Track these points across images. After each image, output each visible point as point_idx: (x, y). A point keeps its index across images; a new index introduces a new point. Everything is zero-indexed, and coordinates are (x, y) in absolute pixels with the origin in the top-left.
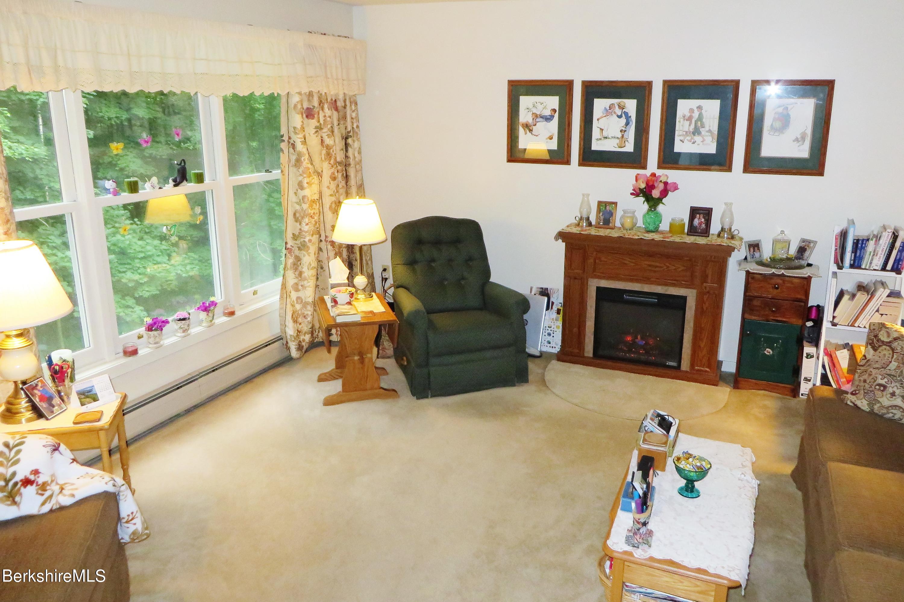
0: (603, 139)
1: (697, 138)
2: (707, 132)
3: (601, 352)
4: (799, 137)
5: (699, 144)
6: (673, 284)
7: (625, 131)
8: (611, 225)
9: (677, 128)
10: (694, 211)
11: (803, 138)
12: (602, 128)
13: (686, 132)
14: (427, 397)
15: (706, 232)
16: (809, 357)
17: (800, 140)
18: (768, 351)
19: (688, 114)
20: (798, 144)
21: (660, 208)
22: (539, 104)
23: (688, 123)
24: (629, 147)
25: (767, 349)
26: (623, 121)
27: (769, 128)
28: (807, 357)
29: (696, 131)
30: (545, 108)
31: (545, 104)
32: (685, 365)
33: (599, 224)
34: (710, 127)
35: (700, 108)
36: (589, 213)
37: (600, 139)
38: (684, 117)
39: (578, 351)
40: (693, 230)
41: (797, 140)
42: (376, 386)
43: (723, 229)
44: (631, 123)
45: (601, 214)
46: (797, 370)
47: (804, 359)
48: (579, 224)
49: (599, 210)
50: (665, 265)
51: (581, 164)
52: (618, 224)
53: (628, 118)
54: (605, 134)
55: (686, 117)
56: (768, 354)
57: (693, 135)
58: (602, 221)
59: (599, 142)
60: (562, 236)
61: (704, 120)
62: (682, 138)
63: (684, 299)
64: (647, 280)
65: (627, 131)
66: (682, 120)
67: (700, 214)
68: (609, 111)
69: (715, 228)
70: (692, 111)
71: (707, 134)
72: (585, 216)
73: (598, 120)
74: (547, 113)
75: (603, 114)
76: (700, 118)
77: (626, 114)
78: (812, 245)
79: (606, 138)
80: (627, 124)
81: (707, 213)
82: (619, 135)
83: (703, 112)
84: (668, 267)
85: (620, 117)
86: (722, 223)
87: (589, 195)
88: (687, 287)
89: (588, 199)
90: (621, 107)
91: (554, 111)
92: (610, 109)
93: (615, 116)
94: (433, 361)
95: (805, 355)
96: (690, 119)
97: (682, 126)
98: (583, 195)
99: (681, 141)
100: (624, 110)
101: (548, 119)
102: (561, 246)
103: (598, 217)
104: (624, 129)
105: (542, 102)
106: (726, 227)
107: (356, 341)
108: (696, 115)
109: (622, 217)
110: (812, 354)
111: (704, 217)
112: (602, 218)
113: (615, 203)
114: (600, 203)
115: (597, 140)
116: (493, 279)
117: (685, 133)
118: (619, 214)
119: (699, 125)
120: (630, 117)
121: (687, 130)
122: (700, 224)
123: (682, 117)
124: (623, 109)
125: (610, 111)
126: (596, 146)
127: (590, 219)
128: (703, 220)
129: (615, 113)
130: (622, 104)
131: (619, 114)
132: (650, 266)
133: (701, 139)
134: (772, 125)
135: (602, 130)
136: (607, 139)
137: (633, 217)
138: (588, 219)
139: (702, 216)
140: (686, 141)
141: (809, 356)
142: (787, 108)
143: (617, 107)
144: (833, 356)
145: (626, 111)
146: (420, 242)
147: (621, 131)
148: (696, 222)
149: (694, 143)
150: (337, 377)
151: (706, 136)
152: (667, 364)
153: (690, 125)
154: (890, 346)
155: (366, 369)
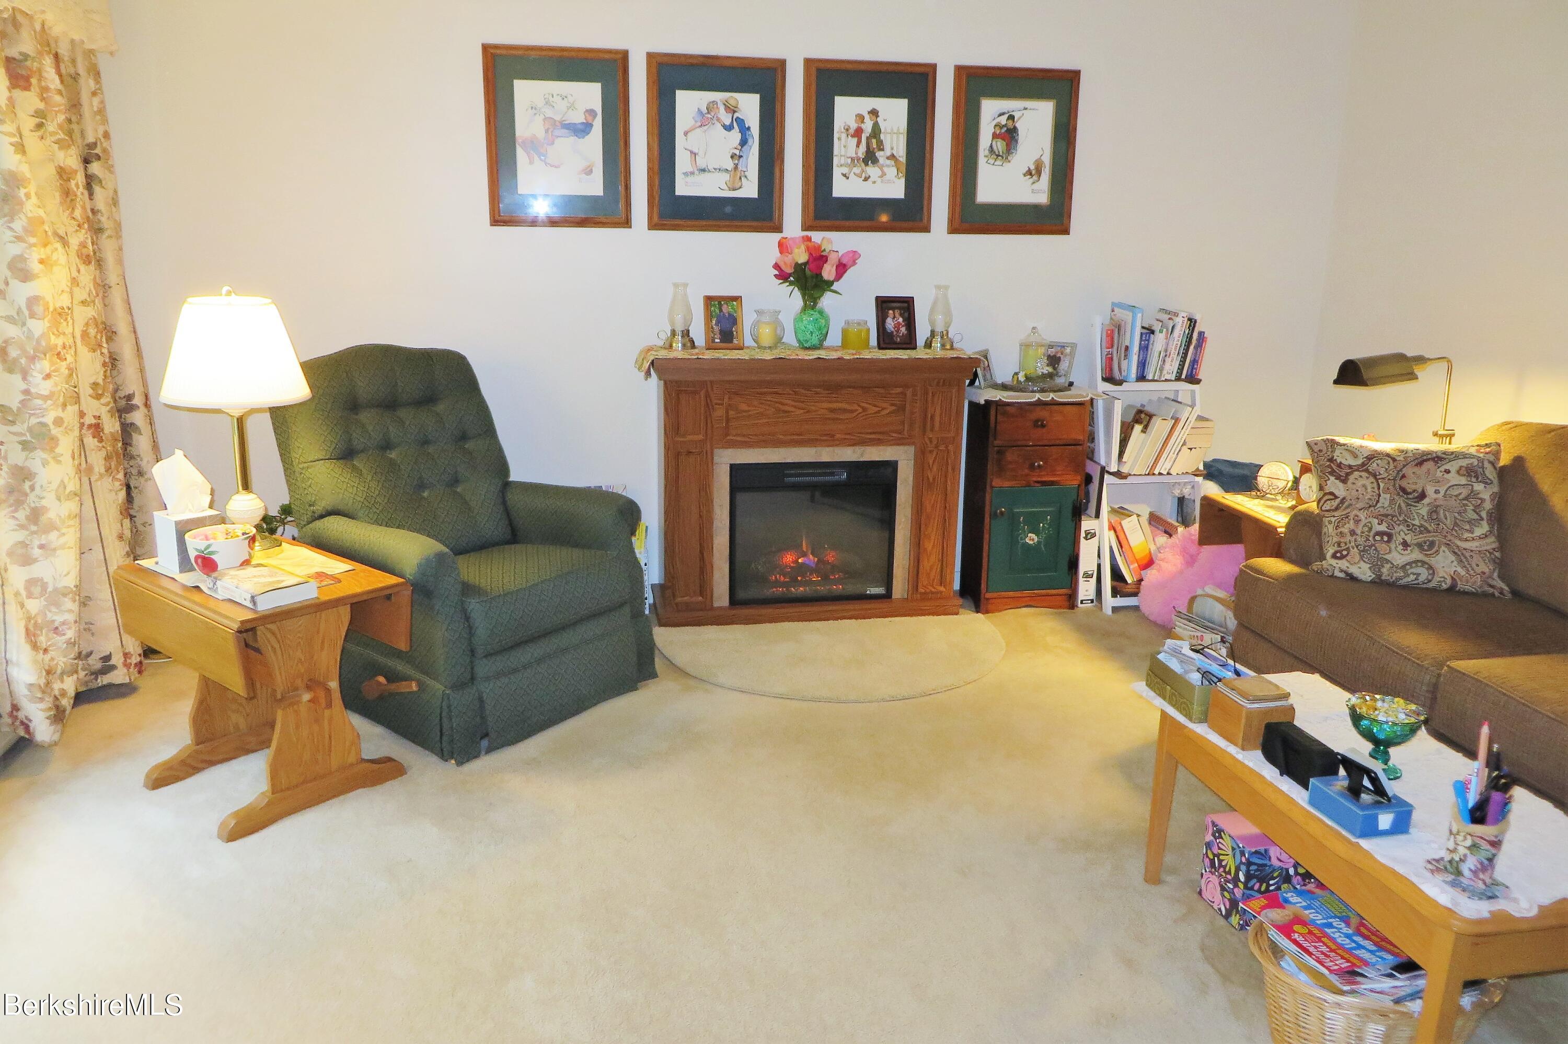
0: (696, 172)
1: (872, 171)
2: (888, 158)
3: (741, 595)
4: (1032, 167)
5: (874, 182)
6: (874, 440)
7: (740, 157)
8: (735, 341)
9: (836, 152)
10: (884, 304)
11: (1039, 172)
12: (696, 151)
13: (852, 159)
14: (477, 756)
15: (909, 342)
16: (1089, 537)
17: (1033, 172)
18: (1032, 539)
19: (854, 126)
20: (1031, 180)
21: (827, 301)
22: (557, 99)
23: (855, 140)
24: (750, 190)
25: (1029, 535)
26: (736, 135)
27: (987, 152)
28: (1086, 538)
29: (870, 158)
30: (571, 107)
31: (571, 99)
32: (899, 588)
33: (713, 341)
34: (892, 149)
35: (874, 113)
36: (688, 320)
37: (692, 173)
38: (847, 130)
39: (700, 598)
40: (886, 340)
41: (1029, 173)
42: (352, 759)
43: (933, 333)
44: (750, 141)
45: (714, 322)
46: (1073, 564)
47: (1082, 540)
48: (671, 346)
49: (709, 316)
50: (859, 406)
51: (653, 226)
52: (749, 341)
53: (744, 130)
54: (701, 163)
55: (852, 131)
56: (1031, 542)
57: (863, 165)
58: (717, 336)
59: (690, 179)
61: (882, 137)
62: (845, 170)
63: (892, 466)
64: (830, 440)
65: (744, 157)
66: (844, 136)
67: (893, 309)
68: (705, 117)
69: (922, 334)
70: (861, 118)
71: (888, 162)
72: (679, 329)
73: (686, 134)
74: (578, 118)
75: (696, 122)
76: (876, 131)
77: (740, 122)
78: (1068, 350)
79: (703, 170)
80: (744, 142)
81: (906, 306)
82: (730, 165)
83: (880, 120)
84: (864, 409)
85: (728, 128)
86: (932, 322)
87: (685, 285)
88: (900, 442)
89: (685, 294)
90: (731, 109)
91: (592, 113)
92: (708, 113)
93: (719, 126)
94: (484, 668)
95: (1083, 534)
96: (858, 133)
97: (845, 147)
98: (676, 285)
99: (844, 175)
100: (736, 115)
101: (583, 130)
103: (709, 328)
104: (737, 152)
105: (564, 94)
106: (939, 328)
107: (299, 654)
108: (868, 126)
109: (756, 325)
110: (1093, 531)
111: (901, 315)
112: (716, 329)
113: (737, 299)
114: (709, 300)
115: (686, 174)
117: (849, 160)
118: (748, 319)
119: (875, 146)
120: (749, 128)
121: (854, 155)
122: (897, 326)
123: (843, 130)
124: (734, 112)
125: (709, 116)
126: (683, 188)
127: (691, 335)
128: (901, 320)
129: (718, 120)
130: (732, 102)
131: (728, 122)
132: (832, 410)
133: (880, 173)
134: (991, 146)
135: (695, 155)
136: (706, 173)
137: (777, 324)
138: (686, 333)
139: (897, 312)
140: (852, 176)
141: (1090, 535)
142: (1011, 118)
143: (722, 108)
144: (1118, 528)
145: (740, 117)
147: (732, 157)
148: (890, 324)
149: (866, 179)
150: (201, 765)
151: (888, 166)
152: (868, 592)
153: (858, 145)
154: (1367, 471)
155: (326, 722)
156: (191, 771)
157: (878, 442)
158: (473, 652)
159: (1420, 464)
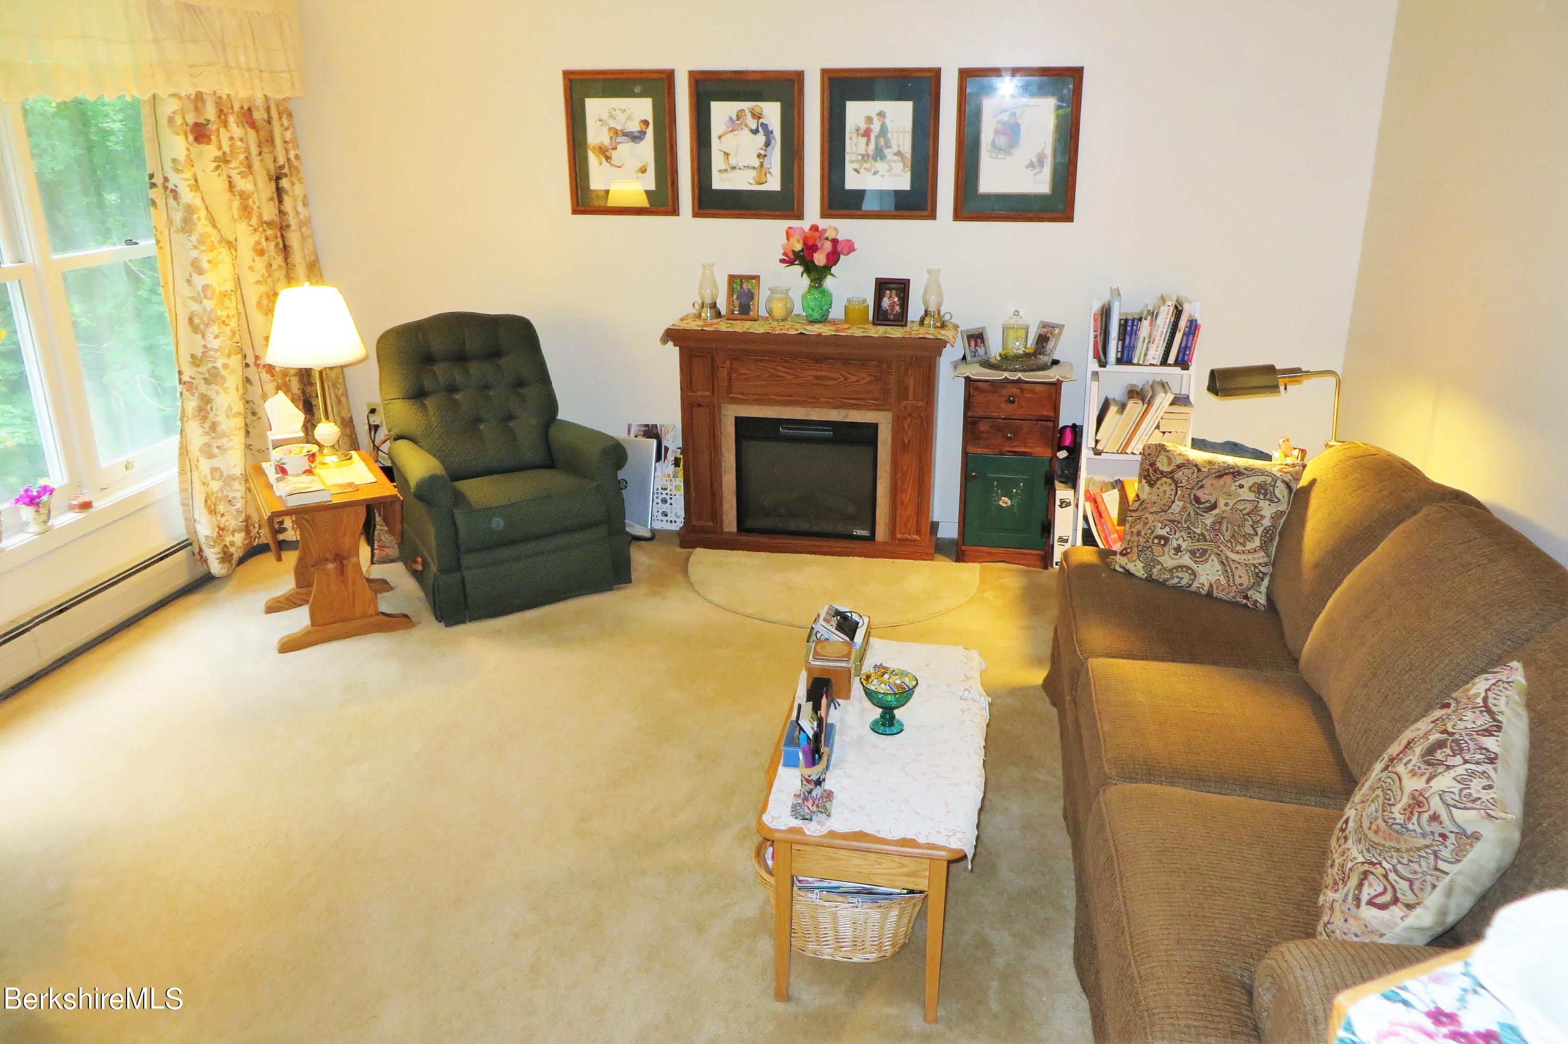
0: (729, 170)
1: (881, 166)
2: (895, 154)
3: (749, 524)
4: (1035, 160)
5: (883, 176)
6: (854, 405)
7: (765, 156)
8: (751, 313)
9: (848, 148)
10: (882, 285)
11: (1041, 163)
12: (728, 151)
13: (863, 156)
14: (464, 622)
15: (901, 319)
16: (1064, 505)
17: (1036, 165)
18: (1005, 502)
19: (863, 126)
20: (1034, 172)
21: (829, 282)
22: (619, 113)
23: (865, 139)
24: (774, 184)
25: (1003, 498)
26: (761, 138)
27: (989, 147)
28: (1061, 506)
29: (879, 154)
30: (629, 118)
31: (629, 112)
32: (881, 533)
33: (732, 313)
34: (899, 146)
35: (881, 115)
36: (715, 296)
37: (726, 170)
38: (858, 130)
39: (711, 524)
40: (881, 317)
41: (1032, 165)
42: (371, 611)
43: (927, 313)
44: (773, 142)
45: (735, 297)
46: (1047, 528)
47: (1057, 508)
48: (700, 315)
49: (731, 291)
50: (841, 374)
51: (696, 215)
52: (763, 312)
53: (768, 133)
54: (733, 161)
55: (861, 131)
56: (1004, 505)
57: (873, 161)
58: (737, 309)
59: (724, 175)
60: (672, 335)
61: (889, 135)
62: (856, 166)
63: (875, 427)
64: (813, 401)
65: (769, 155)
66: (854, 136)
67: (890, 289)
68: (736, 123)
69: (915, 311)
70: (869, 120)
71: (896, 158)
72: (708, 301)
73: (720, 137)
74: (635, 127)
75: (728, 127)
76: (883, 131)
77: (764, 126)
79: (734, 168)
80: (768, 144)
81: (902, 287)
82: (756, 163)
83: (887, 121)
84: (846, 378)
85: (755, 132)
86: (926, 303)
87: (713, 265)
88: (878, 408)
89: (712, 275)
90: (757, 116)
91: (646, 123)
92: (738, 120)
93: (747, 131)
94: (467, 560)
95: (1058, 503)
96: (867, 133)
97: (855, 145)
98: (704, 266)
99: (856, 170)
100: (761, 121)
101: (637, 137)
102: (672, 352)
103: (730, 302)
104: (763, 152)
105: (623, 108)
106: (932, 308)
107: (327, 536)
108: (876, 127)
109: (769, 300)
110: (1068, 501)
111: (897, 295)
112: (736, 303)
113: (756, 278)
114: (732, 278)
115: (720, 171)
116: (563, 414)
117: (860, 157)
118: (763, 294)
119: (883, 144)
120: (772, 132)
121: (864, 152)
122: (892, 305)
123: (854, 130)
124: (760, 118)
125: (738, 122)
126: (718, 183)
127: (718, 305)
128: (896, 299)
129: (746, 125)
130: (757, 110)
131: (754, 127)
132: (817, 378)
133: (887, 168)
134: (993, 142)
135: (727, 154)
136: (737, 171)
137: (787, 299)
138: (714, 306)
139: (894, 292)
140: (862, 171)
141: (1064, 504)
142: (1014, 114)
143: (749, 115)
144: (1099, 500)
145: (765, 122)
146: (428, 359)
147: (759, 156)
148: (886, 303)
149: (875, 173)
150: (299, 602)
151: (895, 161)
152: (855, 533)
153: (867, 144)
154: (1172, 478)
155: (350, 584)
156: (292, 605)
157: (858, 407)
158: (458, 548)
159: (1220, 477)
